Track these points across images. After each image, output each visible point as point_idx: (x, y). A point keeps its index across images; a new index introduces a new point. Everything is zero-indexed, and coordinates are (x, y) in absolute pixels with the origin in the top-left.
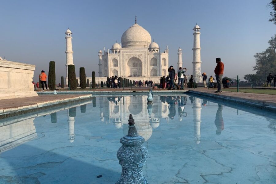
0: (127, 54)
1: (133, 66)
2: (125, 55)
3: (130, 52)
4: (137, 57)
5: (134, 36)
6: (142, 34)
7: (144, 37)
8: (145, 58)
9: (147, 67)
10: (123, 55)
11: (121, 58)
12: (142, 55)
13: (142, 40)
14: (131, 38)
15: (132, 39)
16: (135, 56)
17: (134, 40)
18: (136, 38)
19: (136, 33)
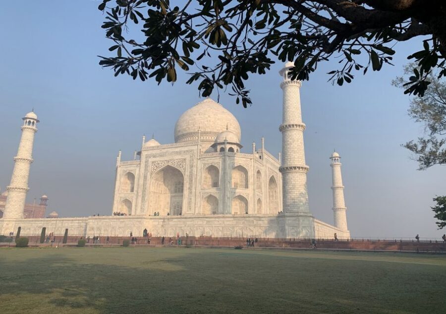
0: (154, 159)
1: (176, 192)
2: (150, 163)
3: (161, 156)
4: (175, 166)
5: (190, 122)
6: (207, 116)
7: (211, 123)
8: (192, 166)
9: (193, 190)
10: (146, 162)
11: (143, 170)
12: (185, 159)
13: (208, 130)
14: (184, 127)
15: (185, 130)
16: (170, 164)
17: (188, 131)
18: (194, 125)
19: (195, 115)
